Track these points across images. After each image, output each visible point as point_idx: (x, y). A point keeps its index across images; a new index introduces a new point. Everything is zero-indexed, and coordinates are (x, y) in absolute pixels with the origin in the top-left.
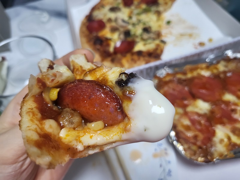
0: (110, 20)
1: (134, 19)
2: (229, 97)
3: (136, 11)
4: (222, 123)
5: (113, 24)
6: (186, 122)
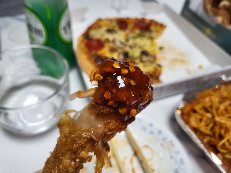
0: (107, 41)
1: (131, 42)
3: (131, 35)
5: (111, 45)
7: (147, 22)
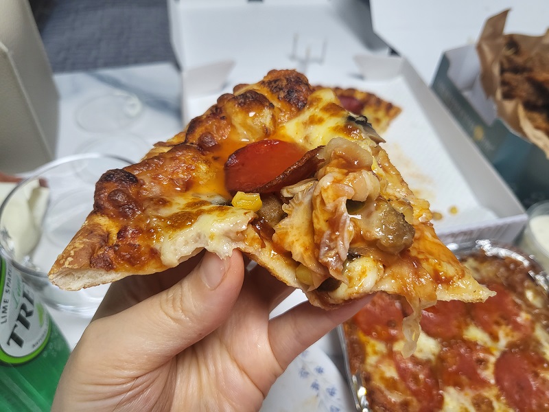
2: (475, 333)
4: (458, 385)
6: (391, 372)
7: (359, 97)
